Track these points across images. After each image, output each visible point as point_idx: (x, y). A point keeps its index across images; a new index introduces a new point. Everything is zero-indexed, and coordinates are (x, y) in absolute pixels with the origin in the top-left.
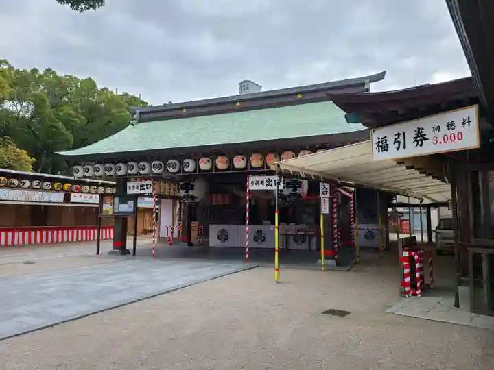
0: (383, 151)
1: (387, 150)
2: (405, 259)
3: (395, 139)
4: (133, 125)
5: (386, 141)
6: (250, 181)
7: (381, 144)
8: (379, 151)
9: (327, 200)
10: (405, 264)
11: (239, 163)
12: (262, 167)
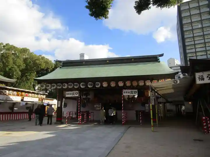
0: (201, 80)
1: (204, 80)
2: (204, 120)
3: (207, 76)
4: (60, 68)
5: (203, 77)
6: (124, 92)
7: (200, 78)
8: (200, 80)
9: (153, 100)
10: (204, 121)
11: (121, 84)
12: (130, 86)
